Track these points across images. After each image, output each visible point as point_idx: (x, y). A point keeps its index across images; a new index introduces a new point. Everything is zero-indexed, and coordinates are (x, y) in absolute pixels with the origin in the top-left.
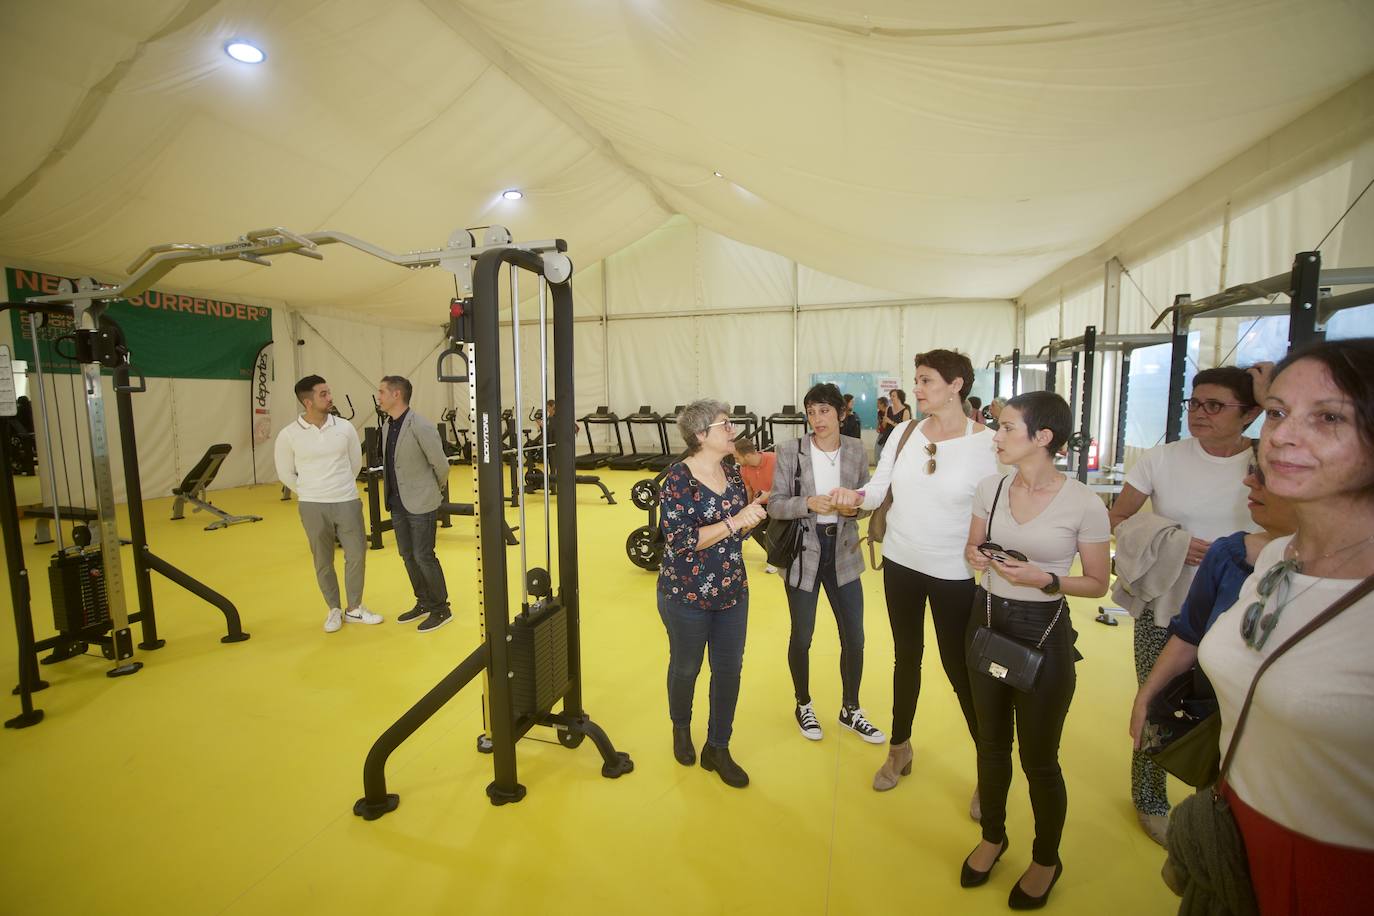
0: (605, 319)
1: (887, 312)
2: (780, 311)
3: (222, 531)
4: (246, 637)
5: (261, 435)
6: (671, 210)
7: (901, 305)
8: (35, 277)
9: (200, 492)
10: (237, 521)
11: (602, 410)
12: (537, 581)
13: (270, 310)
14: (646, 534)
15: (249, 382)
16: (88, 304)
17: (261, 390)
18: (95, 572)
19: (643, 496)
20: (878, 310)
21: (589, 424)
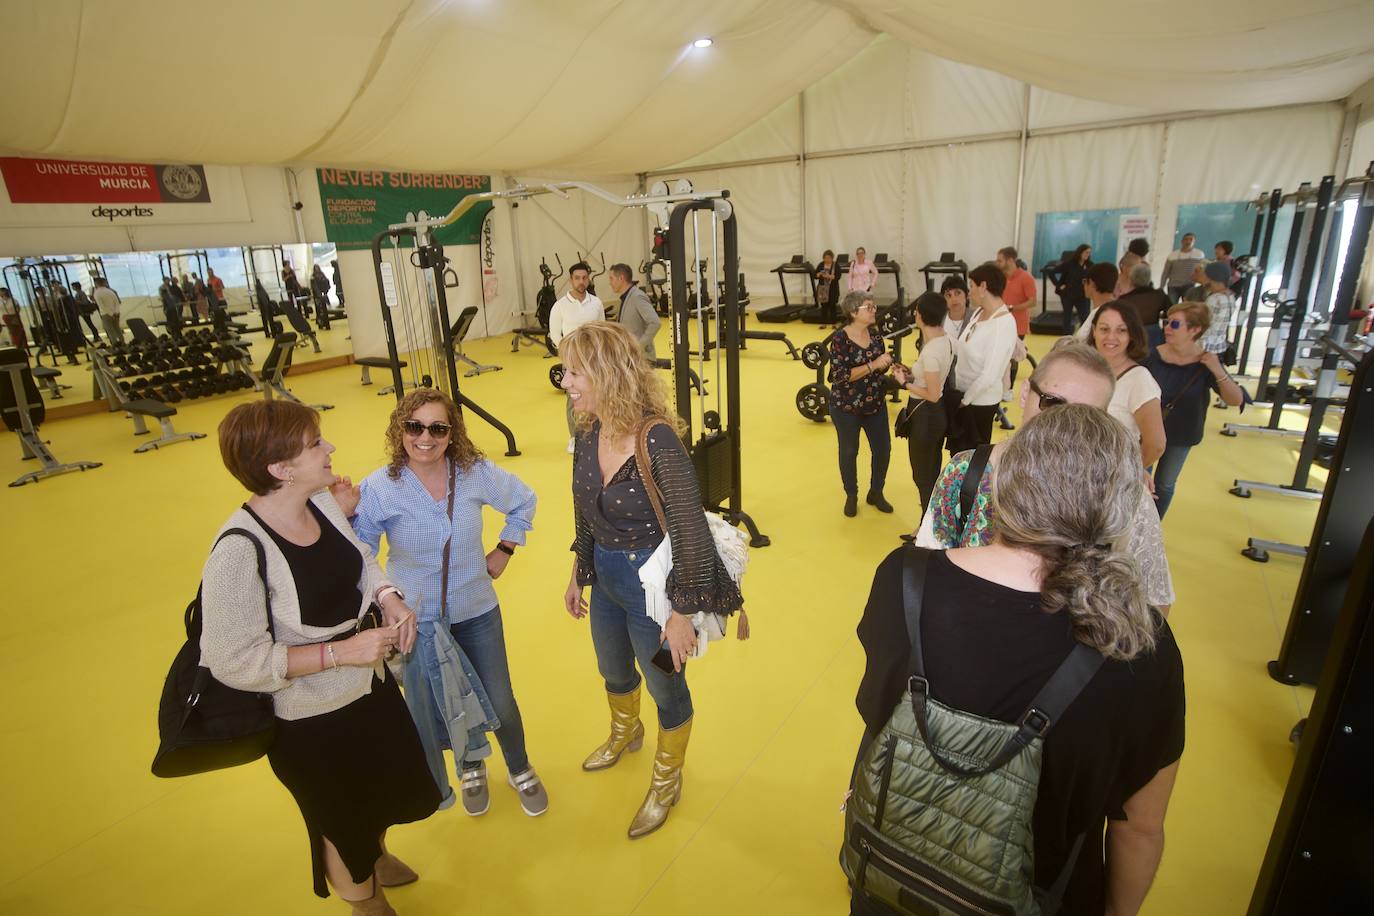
0: (802, 158)
1: (1146, 131)
2: (1005, 138)
3: (475, 377)
4: (519, 454)
5: (490, 293)
6: (875, 31)
7: (1165, 120)
8: (333, 172)
9: (457, 346)
10: (486, 369)
11: (797, 260)
12: (711, 419)
13: (489, 178)
14: (814, 390)
15: (478, 246)
16: (426, 229)
17: (488, 253)
19: (811, 357)
20: (1133, 130)
21: (784, 275)
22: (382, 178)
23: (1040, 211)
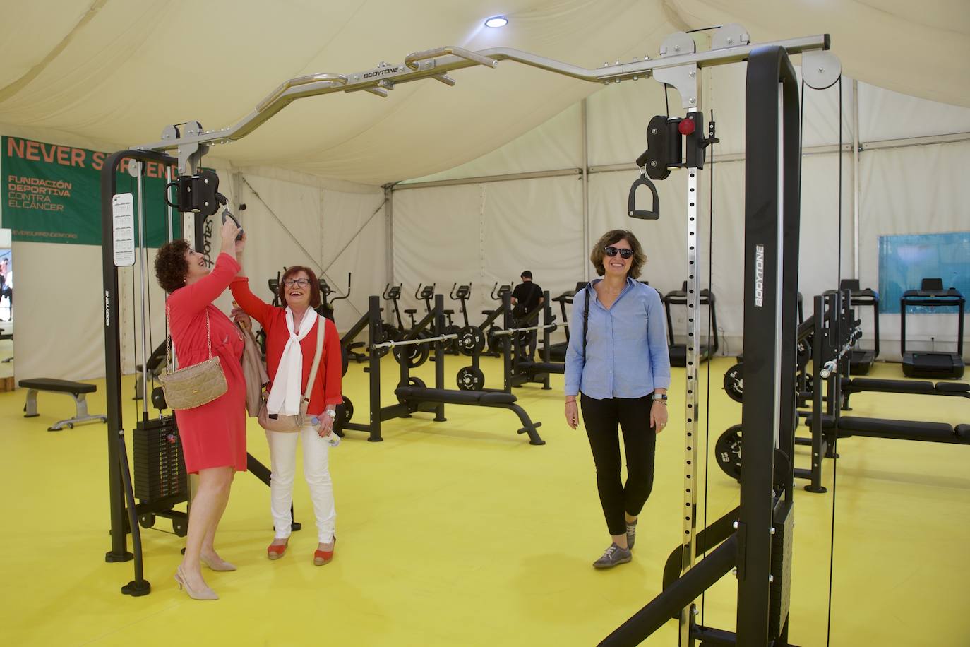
0: (584, 172)
8: (23, 143)
14: (740, 435)
16: (195, 148)
18: (171, 438)
19: (740, 384)
22: (83, 157)
23: (883, 233)
